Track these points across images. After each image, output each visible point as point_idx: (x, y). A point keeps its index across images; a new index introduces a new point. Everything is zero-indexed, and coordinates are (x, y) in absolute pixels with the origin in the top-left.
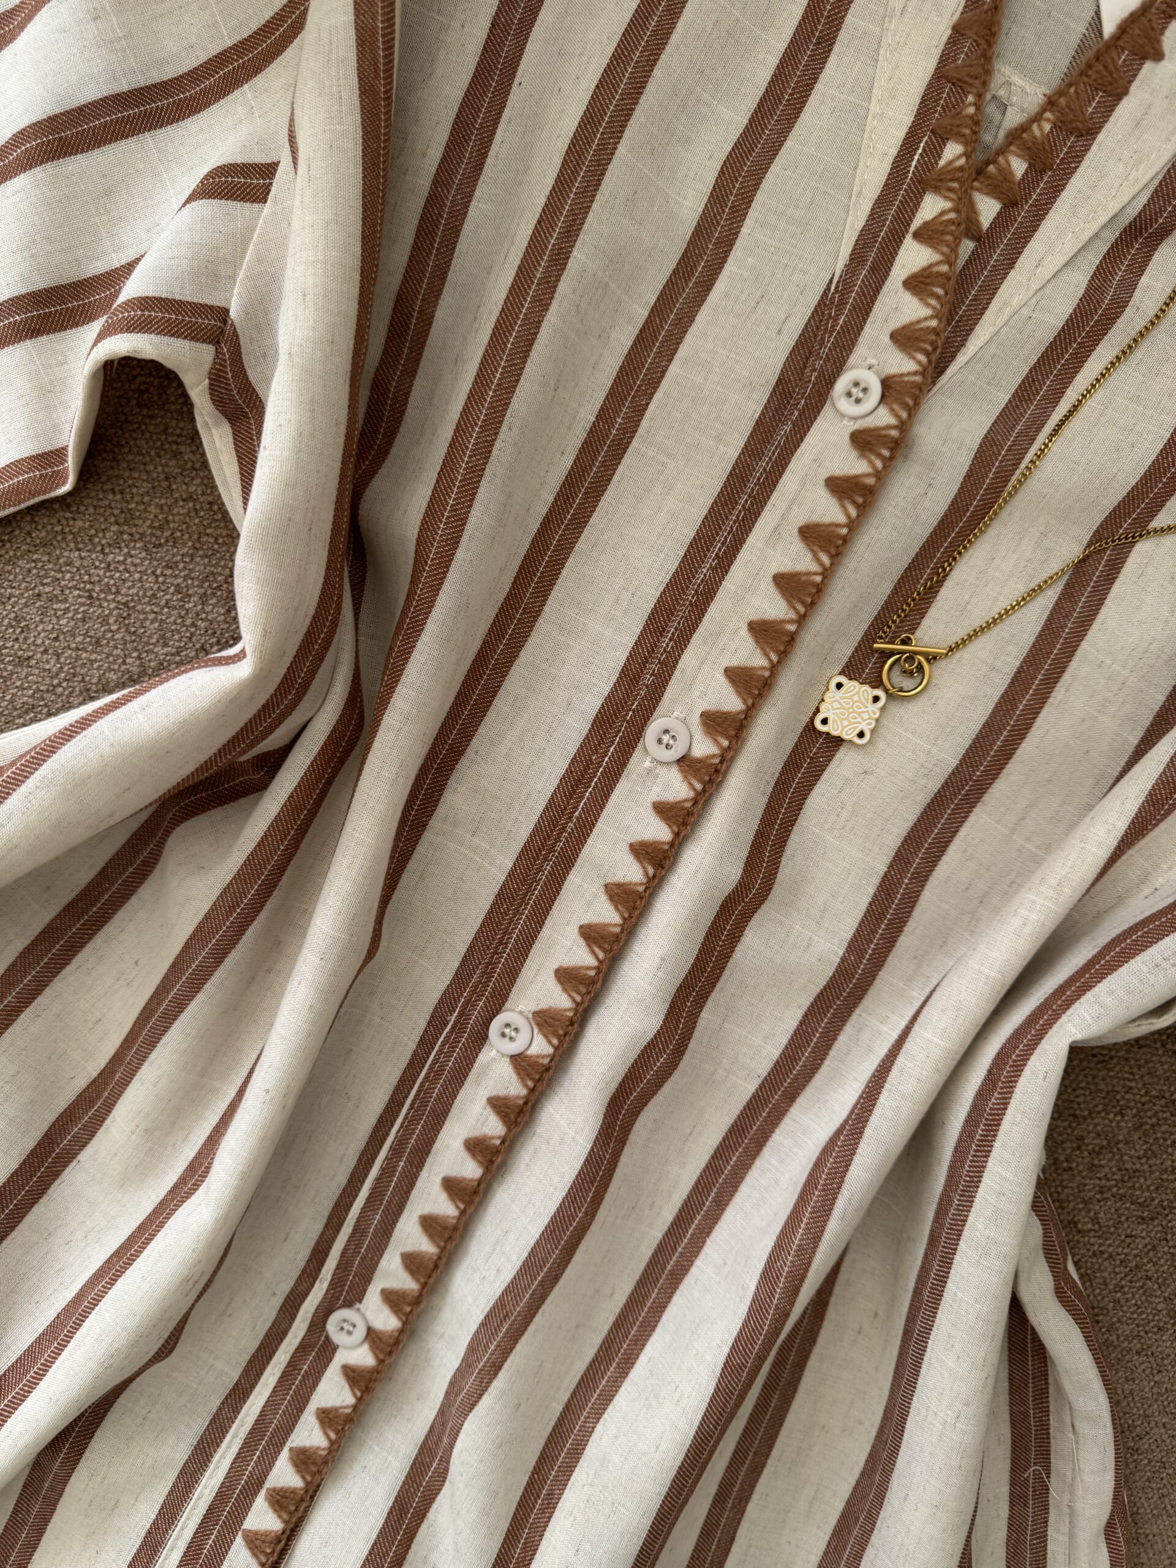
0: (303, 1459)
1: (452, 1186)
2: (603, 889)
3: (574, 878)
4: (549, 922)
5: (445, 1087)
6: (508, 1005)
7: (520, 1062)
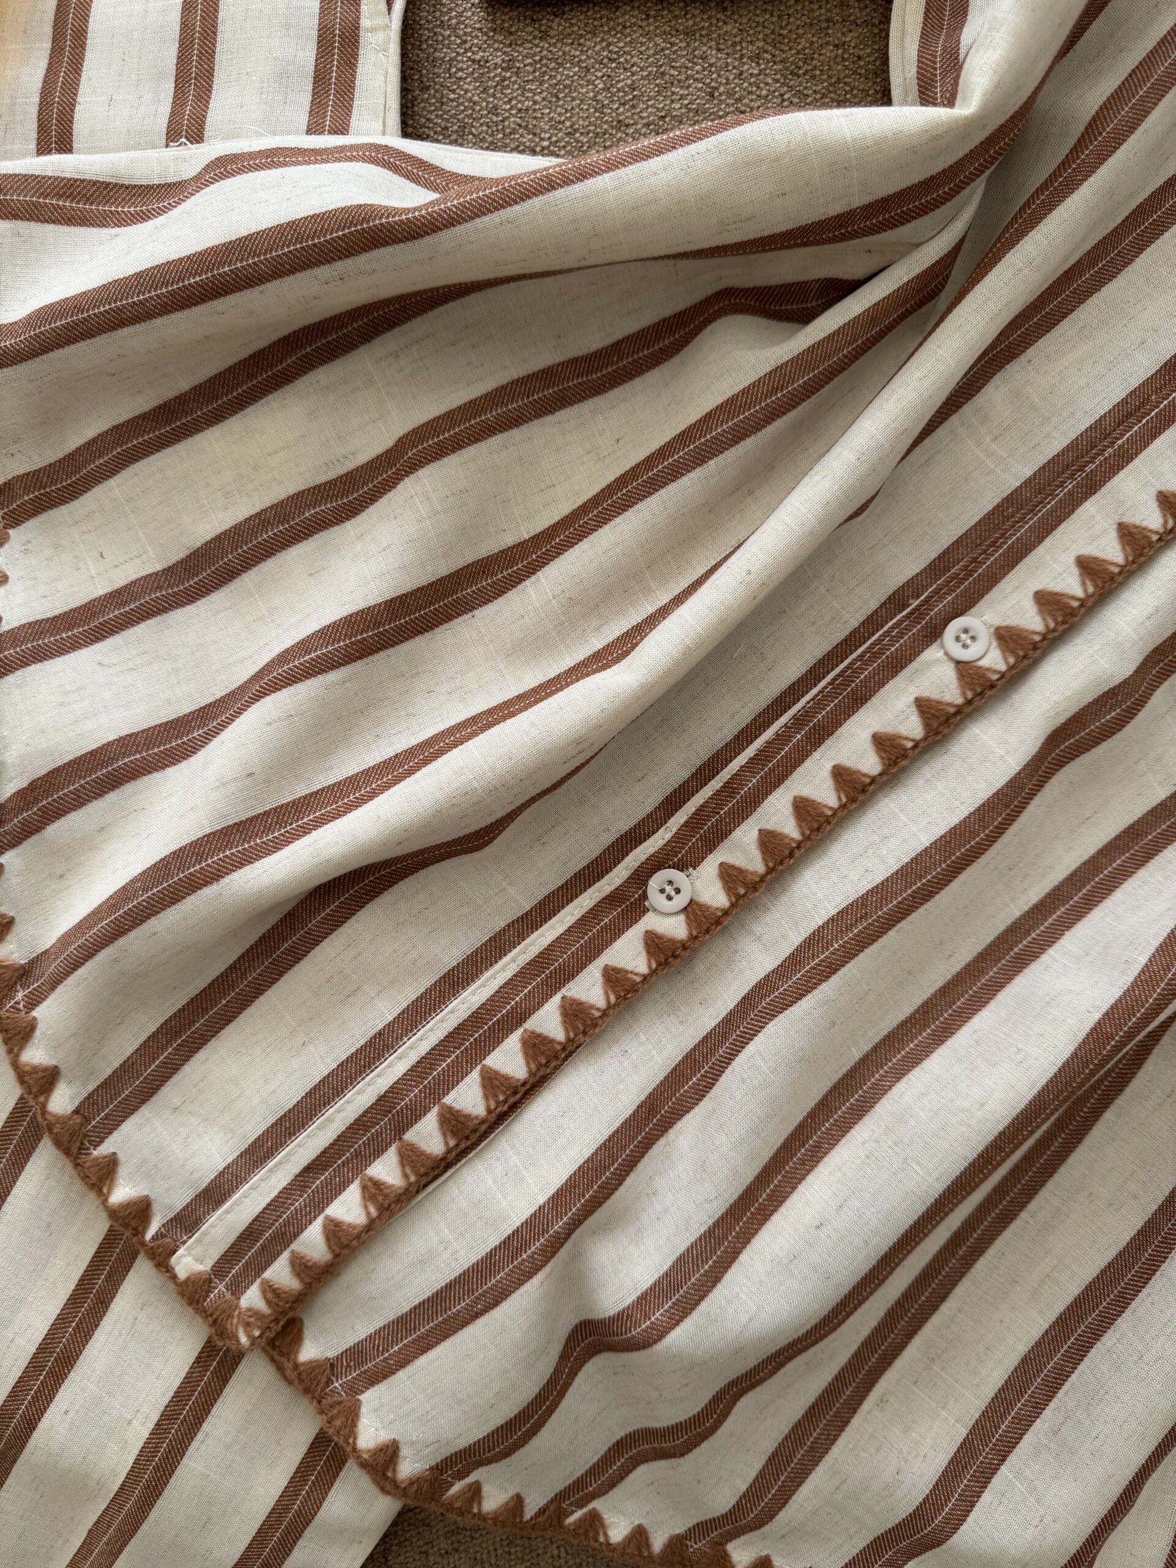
0: (573, 1012)
1: (841, 775)
2: (1115, 526)
3: (1090, 508)
4: (1048, 542)
5: (876, 671)
6: (974, 610)
7: (965, 670)
